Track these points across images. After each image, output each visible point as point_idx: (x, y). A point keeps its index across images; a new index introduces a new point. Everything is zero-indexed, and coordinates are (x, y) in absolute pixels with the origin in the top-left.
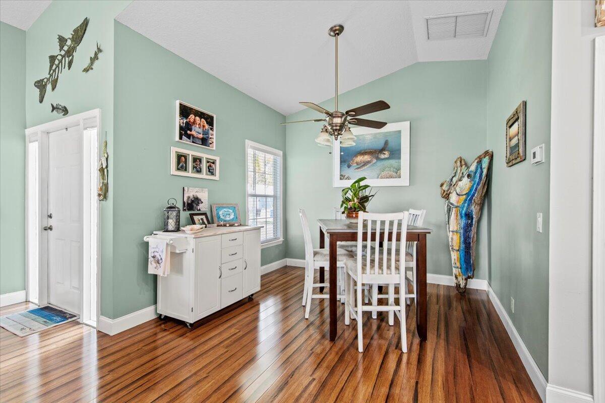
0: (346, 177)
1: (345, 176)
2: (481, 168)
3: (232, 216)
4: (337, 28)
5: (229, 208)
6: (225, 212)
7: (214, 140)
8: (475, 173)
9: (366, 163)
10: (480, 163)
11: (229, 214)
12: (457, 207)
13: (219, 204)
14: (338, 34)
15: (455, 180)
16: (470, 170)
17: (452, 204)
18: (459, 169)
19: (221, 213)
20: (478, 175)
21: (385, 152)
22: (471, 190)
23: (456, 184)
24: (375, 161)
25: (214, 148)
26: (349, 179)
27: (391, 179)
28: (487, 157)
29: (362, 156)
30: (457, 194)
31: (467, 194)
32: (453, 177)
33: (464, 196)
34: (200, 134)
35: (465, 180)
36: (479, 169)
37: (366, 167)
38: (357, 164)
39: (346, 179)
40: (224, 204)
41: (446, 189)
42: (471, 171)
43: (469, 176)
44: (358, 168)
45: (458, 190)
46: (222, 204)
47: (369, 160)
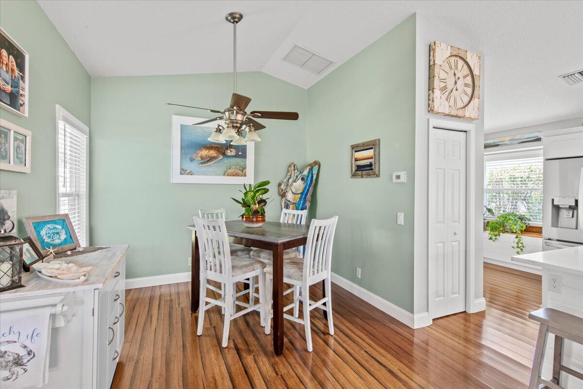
0: (188, 172)
1: (186, 171)
2: (312, 174)
3: (63, 237)
4: (238, 16)
5: (54, 222)
6: (51, 229)
7: (26, 100)
8: (308, 177)
9: (211, 159)
10: (311, 170)
11: (58, 233)
12: (293, 203)
13: (37, 217)
14: (237, 22)
15: (290, 181)
16: (303, 174)
17: (289, 201)
18: (293, 172)
19: (43, 233)
20: (309, 179)
21: (231, 150)
22: (304, 191)
23: (292, 185)
24: (221, 157)
25: (26, 114)
26: (191, 175)
27: (237, 177)
28: (317, 166)
29: (207, 151)
30: (293, 193)
31: (302, 193)
32: (289, 179)
33: (299, 195)
34: (8, 84)
35: (300, 182)
36: (310, 174)
37: (211, 163)
38: (202, 158)
39: (188, 174)
40: (46, 216)
41: (284, 189)
42: (304, 176)
43: (303, 179)
44: (202, 163)
45: (294, 190)
46: (43, 217)
47: (215, 155)
